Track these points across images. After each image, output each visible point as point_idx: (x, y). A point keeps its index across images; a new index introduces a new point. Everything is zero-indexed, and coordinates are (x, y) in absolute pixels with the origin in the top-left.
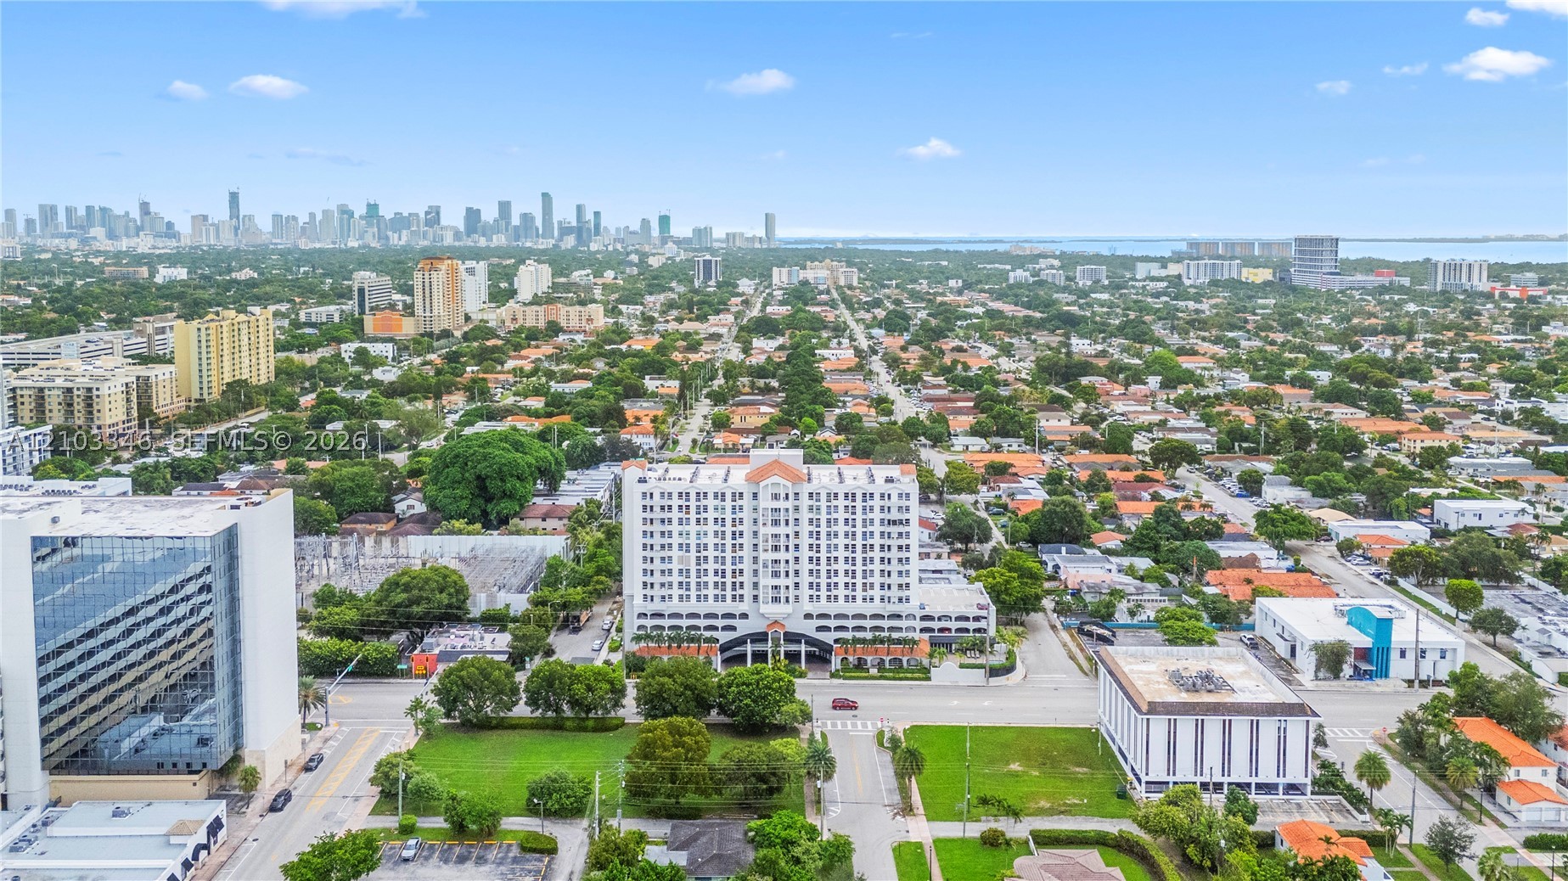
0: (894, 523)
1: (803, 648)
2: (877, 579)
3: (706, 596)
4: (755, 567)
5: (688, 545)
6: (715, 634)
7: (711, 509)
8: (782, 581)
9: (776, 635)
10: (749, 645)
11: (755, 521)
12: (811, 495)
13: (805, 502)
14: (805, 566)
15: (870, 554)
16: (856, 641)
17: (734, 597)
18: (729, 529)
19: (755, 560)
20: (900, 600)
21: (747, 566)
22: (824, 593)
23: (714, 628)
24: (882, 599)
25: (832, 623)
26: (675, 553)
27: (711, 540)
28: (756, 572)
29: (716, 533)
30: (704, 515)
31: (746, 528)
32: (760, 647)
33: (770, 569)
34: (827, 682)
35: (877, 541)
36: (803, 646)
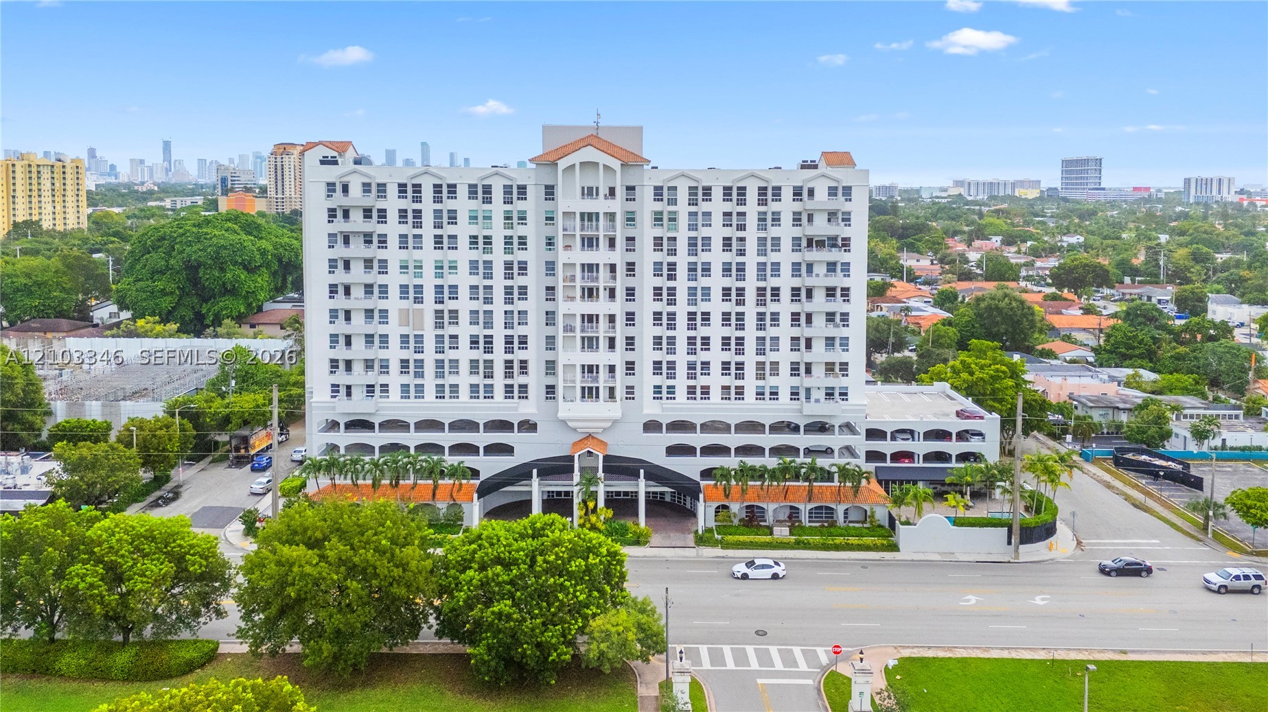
0: (821, 244)
1: (642, 487)
2: (785, 356)
3: (455, 388)
4: (550, 331)
5: (419, 289)
6: (469, 461)
7: (462, 217)
8: (601, 357)
9: (589, 462)
10: (535, 481)
11: (550, 242)
12: (658, 191)
13: (647, 205)
14: (646, 331)
15: (772, 307)
16: (745, 473)
17: (509, 389)
18: (498, 257)
19: (550, 317)
20: (830, 394)
21: (534, 330)
22: (681, 382)
23: (471, 449)
24: (795, 394)
25: (698, 440)
26: (393, 303)
27: (463, 279)
28: (551, 342)
29: (474, 265)
30: (449, 230)
31: (533, 255)
32: (557, 485)
33: (578, 334)
34: (691, 553)
35: (786, 281)
36: (642, 482)
